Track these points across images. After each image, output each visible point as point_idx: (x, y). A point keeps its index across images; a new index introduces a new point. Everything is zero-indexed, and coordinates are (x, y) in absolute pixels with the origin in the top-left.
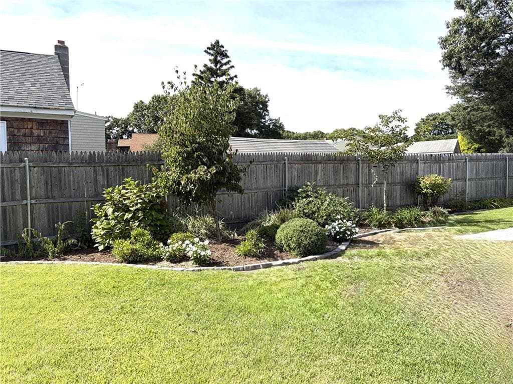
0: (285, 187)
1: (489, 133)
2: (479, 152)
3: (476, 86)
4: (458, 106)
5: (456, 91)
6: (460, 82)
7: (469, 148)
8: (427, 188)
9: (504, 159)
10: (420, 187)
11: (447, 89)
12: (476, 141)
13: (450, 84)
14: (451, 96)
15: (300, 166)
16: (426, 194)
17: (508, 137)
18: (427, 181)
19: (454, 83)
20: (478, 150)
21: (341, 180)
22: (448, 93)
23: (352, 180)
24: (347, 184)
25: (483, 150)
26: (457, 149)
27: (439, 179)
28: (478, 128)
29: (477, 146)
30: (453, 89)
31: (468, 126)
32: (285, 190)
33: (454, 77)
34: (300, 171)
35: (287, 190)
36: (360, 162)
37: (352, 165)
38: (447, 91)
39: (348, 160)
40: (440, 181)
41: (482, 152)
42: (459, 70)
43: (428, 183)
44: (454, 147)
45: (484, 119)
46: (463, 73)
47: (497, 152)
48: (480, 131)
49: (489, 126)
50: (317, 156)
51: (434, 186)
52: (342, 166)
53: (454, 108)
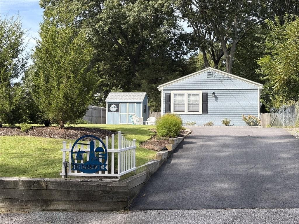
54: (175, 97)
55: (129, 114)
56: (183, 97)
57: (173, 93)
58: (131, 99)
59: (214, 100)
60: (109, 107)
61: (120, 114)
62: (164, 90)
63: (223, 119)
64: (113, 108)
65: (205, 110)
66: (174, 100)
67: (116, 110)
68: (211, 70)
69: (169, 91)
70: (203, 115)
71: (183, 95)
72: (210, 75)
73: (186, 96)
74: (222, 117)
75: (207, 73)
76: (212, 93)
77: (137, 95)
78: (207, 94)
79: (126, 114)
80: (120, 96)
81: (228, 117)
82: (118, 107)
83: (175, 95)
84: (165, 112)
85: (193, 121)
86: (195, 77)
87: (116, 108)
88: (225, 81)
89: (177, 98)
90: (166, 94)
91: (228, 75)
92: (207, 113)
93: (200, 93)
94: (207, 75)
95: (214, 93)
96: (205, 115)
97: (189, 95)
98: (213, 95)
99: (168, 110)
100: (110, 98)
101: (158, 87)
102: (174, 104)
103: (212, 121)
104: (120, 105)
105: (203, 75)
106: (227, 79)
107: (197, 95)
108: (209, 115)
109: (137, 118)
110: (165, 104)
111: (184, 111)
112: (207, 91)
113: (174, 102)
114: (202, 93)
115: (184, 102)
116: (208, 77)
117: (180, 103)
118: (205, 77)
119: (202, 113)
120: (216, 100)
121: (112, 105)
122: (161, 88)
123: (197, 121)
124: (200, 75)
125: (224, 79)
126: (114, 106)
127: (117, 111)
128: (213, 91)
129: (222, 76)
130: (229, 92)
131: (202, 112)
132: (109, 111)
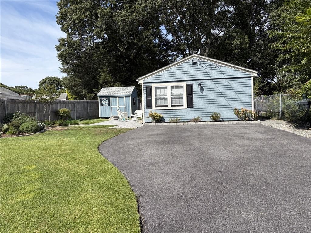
0: (5, 113)
1: (80, 92)
2: (76, 100)
3: (73, 71)
4: (66, 78)
5: (65, 71)
6: (66, 67)
7: (71, 98)
8: (62, 113)
9: (87, 102)
10: (60, 113)
11: (60, 69)
12: (74, 94)
13: (62, 67)
14: (62, 73)
15: (11, 104)
16: (62, 116)
17: (88, 93)
18: (62, 110)
19: (63, 67)
20: (75, 99)
21: (28, 111)
22: (61, 71)
23: (33, 111)
24: (31, 112)
25: (78, 99)
26: (67, 98)
27: (67, 110)
28: (75, 89)
29: (75, 97)
30: (63, 69)
31: (71, 88)
32: (5, 115)
33: (63, 64)
34: (11, 106)
35: (6, 115)
36: (36, 103)
37: (33, 104)
38: (61, 70)
39: (30, 102)
40: (67, 111)
41: (77, 100)
42: (65, 62)
43: (63, 111)
44: (66, 97)
45: (77, 85)
46: (67, 63)
47: (83, 100)
48: (76, 90)
49: (80, 88)
50: (18, 100)
51: (65, 112)
52: (28, 105)
53: (64, 79)
54: (156, 91)
55: (119, 107)
56: (165, 90)
57: (154, 86)
58: (120, 93)
59: (200, 92)
60: (101, 101)
61: (111, 107)
62: (144, 83)
63: (212, 113)
64: (105, 102)
65: (190, 104)
66: (156, 93)
67: (107, 104)
68: (196, 57)
69: (150, 84)
70: (189, 110)
71: (165, 88)
72: (195, 63)
73: (169, 88)
74: (210, 111)
75: (191, 61)
76: (198, 84)
77: (126, 90)
78: (192, 85)
79: (116, 107)
80: (111, 91)
81: (217, 111)
82: (109, 101)
83: (156, 88)
84: (146, 107)
85: (177, 116)
86: (178, 67)
87: (107, 102)
88: (213, 69)
89: (159, 91)
90: (146, 87)
91: (216, 62)
92: (193, 107)
93: (184, 84)
94: (191, 63)
95: (200, 84)
96: (191, 110)
97: (172, 88)
98: (200, 86)
99: (149, 105)
100: (101, 93)
101: (137, 80)
102: (156, 98)
103: (199, 116)
104: (111, 99)
105: (186, 64)
106: (215, 66)
107: (181, 87)
108: (195, 110)
109: (121, 113)
110: (146, 99)
111: (167, 106)
112: (192, 82)
113: (156, 96)
114: (187, 84)
115: (166, 96)
116: (192, 66)
117: (162, 97)
118: (190, 66)
119: (187, 108)
120: (202, 92)
121: (103, 99)
122: (141, 81)
123: (181, 116)
124: (183, 64)
125: (212, 66)
126: (105, 100)
127: (109, 104)
128: (199, 82)
129: (209, 64)
130: (213, 83)
131: (187, 106)
132: (102, 105)
